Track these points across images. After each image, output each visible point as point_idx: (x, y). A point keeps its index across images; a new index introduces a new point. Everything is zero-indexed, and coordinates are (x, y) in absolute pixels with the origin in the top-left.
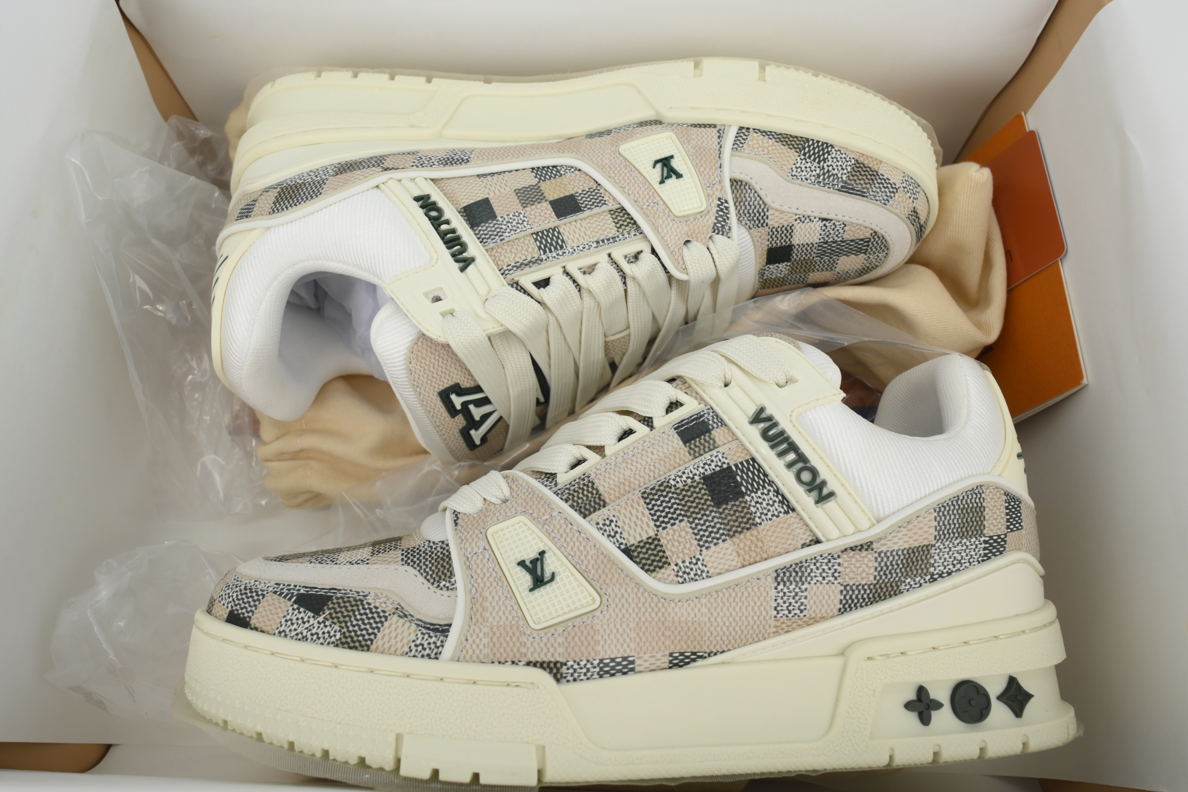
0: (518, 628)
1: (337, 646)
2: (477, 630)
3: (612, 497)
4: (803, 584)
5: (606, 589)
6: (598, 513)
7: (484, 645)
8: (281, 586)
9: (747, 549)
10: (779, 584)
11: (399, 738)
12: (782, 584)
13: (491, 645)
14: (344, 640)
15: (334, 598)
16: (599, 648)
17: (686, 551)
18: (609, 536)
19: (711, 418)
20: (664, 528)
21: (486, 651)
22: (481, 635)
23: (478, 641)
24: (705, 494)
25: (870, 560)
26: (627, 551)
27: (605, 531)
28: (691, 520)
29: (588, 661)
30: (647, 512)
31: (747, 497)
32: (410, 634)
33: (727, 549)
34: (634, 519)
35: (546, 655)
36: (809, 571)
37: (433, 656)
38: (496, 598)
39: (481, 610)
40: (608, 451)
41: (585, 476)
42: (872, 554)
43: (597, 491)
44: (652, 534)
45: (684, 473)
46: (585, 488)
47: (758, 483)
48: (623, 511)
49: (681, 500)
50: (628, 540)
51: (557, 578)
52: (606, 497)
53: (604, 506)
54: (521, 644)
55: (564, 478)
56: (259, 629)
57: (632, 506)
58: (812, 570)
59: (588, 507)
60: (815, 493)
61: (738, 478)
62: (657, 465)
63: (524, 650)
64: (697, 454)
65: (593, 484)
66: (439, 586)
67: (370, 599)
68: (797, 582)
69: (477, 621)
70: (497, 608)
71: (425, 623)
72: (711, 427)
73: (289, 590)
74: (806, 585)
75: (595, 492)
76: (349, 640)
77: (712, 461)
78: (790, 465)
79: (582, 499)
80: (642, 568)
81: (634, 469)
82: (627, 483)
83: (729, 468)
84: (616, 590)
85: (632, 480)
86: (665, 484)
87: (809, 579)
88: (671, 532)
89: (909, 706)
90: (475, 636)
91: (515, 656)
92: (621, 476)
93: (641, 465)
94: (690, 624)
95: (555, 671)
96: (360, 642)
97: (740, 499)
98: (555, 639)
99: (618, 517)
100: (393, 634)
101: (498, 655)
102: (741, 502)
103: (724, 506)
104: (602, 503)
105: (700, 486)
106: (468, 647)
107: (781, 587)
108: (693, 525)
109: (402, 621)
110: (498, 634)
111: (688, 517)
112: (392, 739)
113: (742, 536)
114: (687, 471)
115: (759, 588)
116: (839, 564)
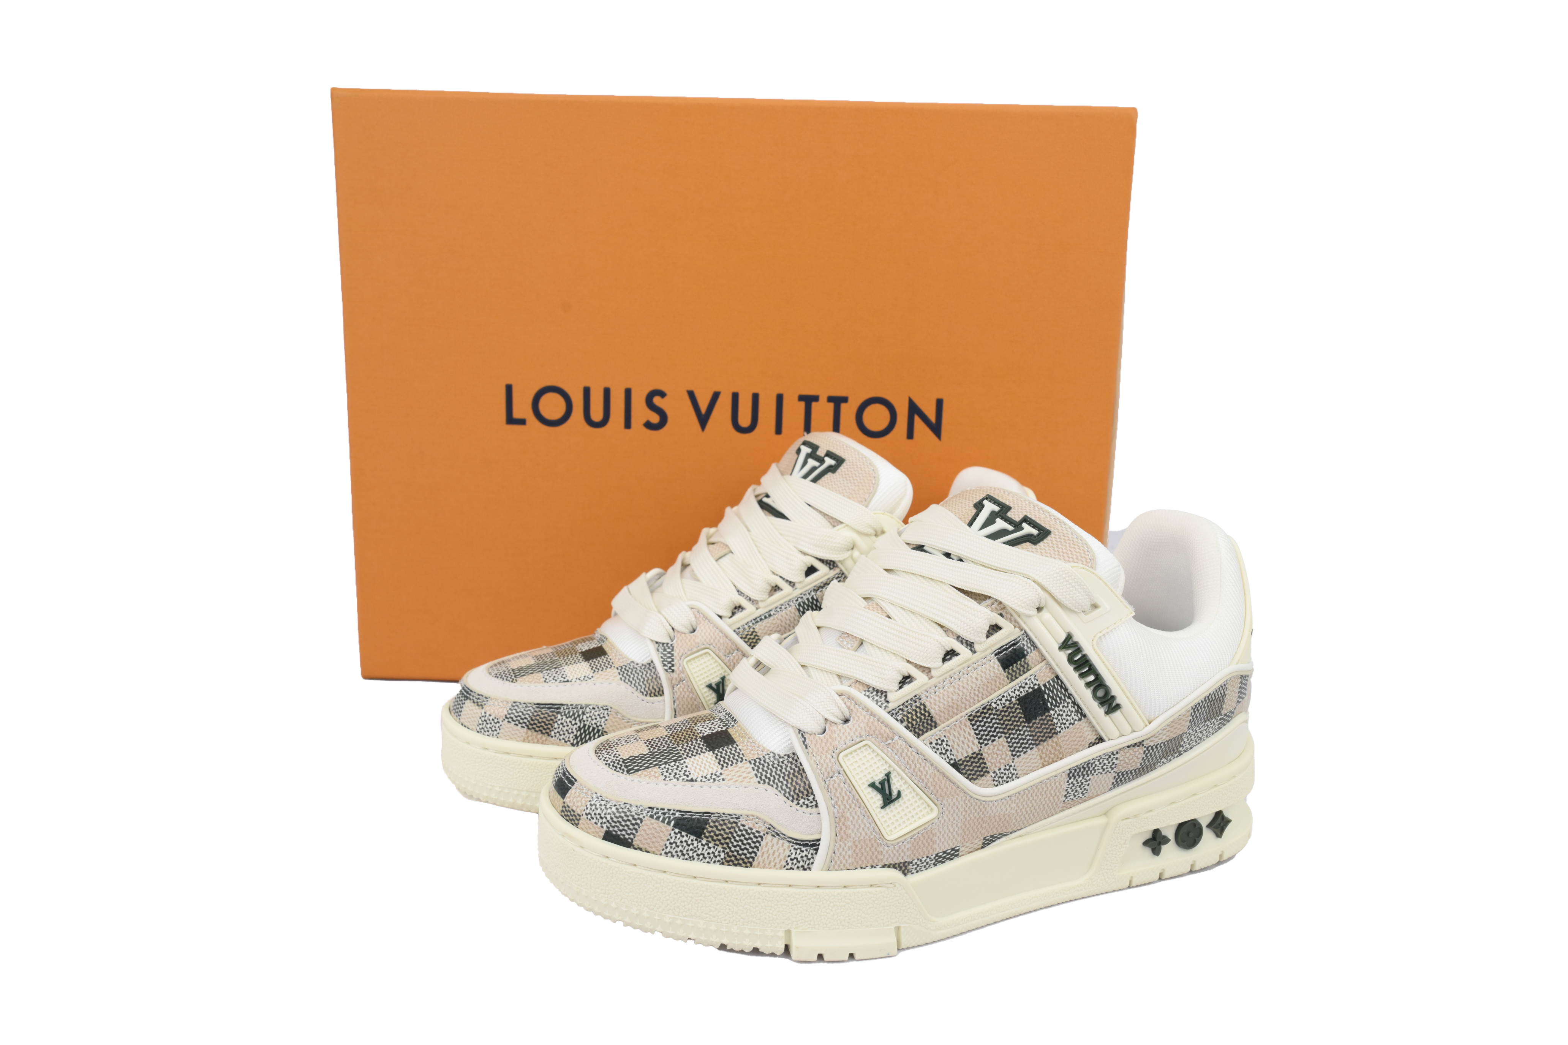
0: (875, 841)
1: (723, 864)
2: (843, 845)
3: (942, 719)
4: (1088, 776)
5: (942, 801)
6: (930, 733)
7: (849, 856)
8: (655, 810)
9: (1048, 752)
10: (1070, 778)
11: (788, 933)
12: (1073, 778)
13: (855, 855)
14: (728, 859)
15: (710, 821)
16: (935, 846)
17: (1002, 761)
18: (941, 753)
19: (1025, 643)
20: (986, 745)
21: (850, 861)
22: (846, 848)
23: (844, 853)
24: (1019, 713)
25: (1139, 752)
26: (955, 766)
27: (938, 749)
28: (1007, 735)
29: (927, 857)
30: (972, 732)
31: (1052, 712)
32: (784, 850)
33: (1033, 755)
34: (962, 738)
35: (898, 859)
36: (1094, 766)
37: (806, 866)
38: (856, 817)
39: (844, 828)
40: (933, 673)
41: (916, 698)
42: (1142, 748)
43: (929, 714)
44: (976, 750)
45: (1003, 696)
46: (918, 710)
47: (1060, 698)
48: (952, 731)
49: (1000, 720)
50: (957, 756)
51: (903, 794)
52: (936, 718)
53: (935, 727)
54: (878, 852)
55: (897, 697)
56: (644, 850)
57: (960, 727)
58: (1096, 765)
59: (921, 728)
60: (1106, 707)
61: (1046, 696)
62: (981, 690)
63: (881, 857)
64: (1013, 678)
65: (925, 706)
66: (798, 803)
67: (743, 821)
68: (1084, 776)
69: (842, 838)
70: (857, 826)
71: (795, 840)
72: (1025, 652)
73: (664, 814)
74: (1090, 776)
75: (927, 714)
76: (733, 858)
77: (1026, 684)
78: (1088, 684)
79: (916, 720)
80: (967, 778)
81: (961, 693)
82: (955, 707)
83: (1040, 688)
84: (950, 800)
85: (960, 703)
86: (988, 707)
87: (1093, 772)
88: (992, 747)
89: (1146, 843)
90: (841, 850)
91: (873, 862)
92: (950, 700)
93: (967, 689)
94: (1002, 817)
95: (903, 868)
96: (742, 859)
97: (1047, 714)
98: (905, 846)
99: (948, 737)
100: (771, 852)
101: (860, 862)
102: (1047, 716)
103: (1034, 721)
104: (933, 724)
105: (1016, 706)
106: (836, 858)
107: (1072, 780)
108: (1009, 740)
109: (776, 839)
110: (859, 846)
111: (1005, 733)
112: (781, 934)
113: (1045, 743)
114: (1005, 695)
115: (1055, 783)
116: (1117, 759)
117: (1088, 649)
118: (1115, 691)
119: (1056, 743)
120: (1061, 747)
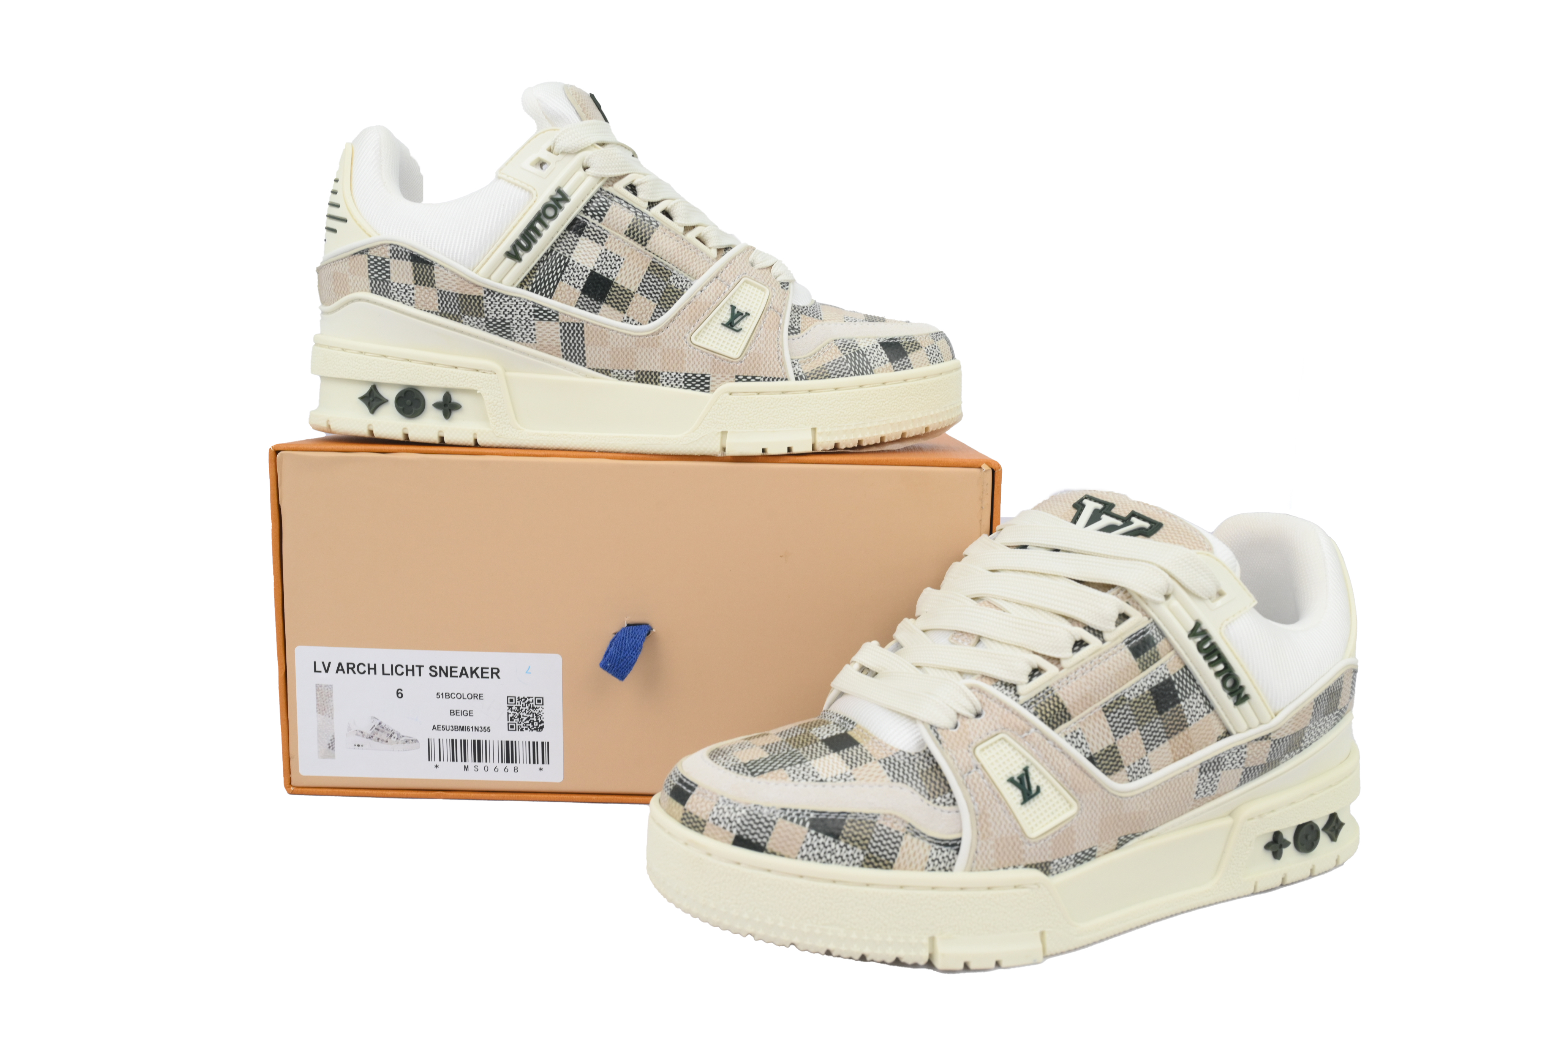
0: (1017, 839)
1: (862, 866)
2: (985, 844)
3: (1076, 710)
4: (1218, 771)
5: (1080, 797)
6: (1064, 726)
7: (992, 856)
8: (788, 812)
9: (1179, 746)
10: (1202, 773)
11: (932, 940)
13: (997, 855)
14: (868, 861)
15: (847, 821)
16: (1075, 845)
17: (1136, 755)
18: (1076, 747)
19: (1154, 632)
20: (1121, 737)
21: (993, 860)
22: (988, 847)
23: (986, 853)
24: (1152, 704)
25: (1267, 747)
26: (1091, 759)
27: (1073, 742)
28: (1141, 727)
29: (1068, 857)
30: (1107, 724)
31: (1182, 704)
32: (925, 851)
33: (1165, 748)
34: (1097, 731)
35: (1040, 858)
37: (947, 868)
38: (997, 814)
39: (985, 826)
40: (1064, 663)
41: (1048, 690)
42: (1269, 741)
43: (1063, 706)
44: (1111, 743)
45: (1136, 686)
46: (1051, 702)
47: (1190, 689)
48: (1087, 724)
49: (1133, 711)
50: (1092, 749)
51: (1042, 790)
52: (1070, 710)
53: (1069, 719)
54: (1021, 851)
55: (1028, 689)
56: (778, 853)
57: (1095, 719)
58: (1225, 759)
59: (1055, 720)
61: (1176, 687)
62: (1114, 680)
63: (1023, 856)
64: (1145, 667)
65: (1058, 698)
66: (935, 802)
67: (880, 820)
68: (1214, 770)
69: (984, 836)
70: (999, 823)
71: (936, 839)
72: (1155, 641)
73: (798, 815)
74: (1220, 772)
75: (1060, 706)
76: (873, 860)
77: (1157, 674)
78: (1218, 674)
79: (1050, 713)
80: (1103, 772)
81: (1094, 684)
82: (1088, 697)
83: (1170, 678)
84: (1088, 796)
85: (1093, 694)
86: (1121, 698)
88: (1126, 740)
89: (1267, 847)
90: (983, 849)
91: (1016, 861)
92: (1083, 691)
93: (1100, 679)
94: (1137, 814)
95: (1045, 869)
96: (883, 861)
97: (1177, 705)
98: (1047, 845)
99: (1084, 730)
100: (911, 852)
101: (1002, 862)
102: (1178, 708)
103: (1165, 713)
104: (1067, 716)
105: (1149, 697)
106: (979, 858)
107: (1203, 775)
108: (1143, 732)
109: (916, 839)
110: (1001, 845)
111: (1139, 725)
112: (926, 941)
113: (1177, 737)
114: (1138, 685)
115: (1187, 779)
116: (1245, 753)
117: (1217, 638)
118: (1244, 681)
119: (1187, 736)
120: (1191, 741)
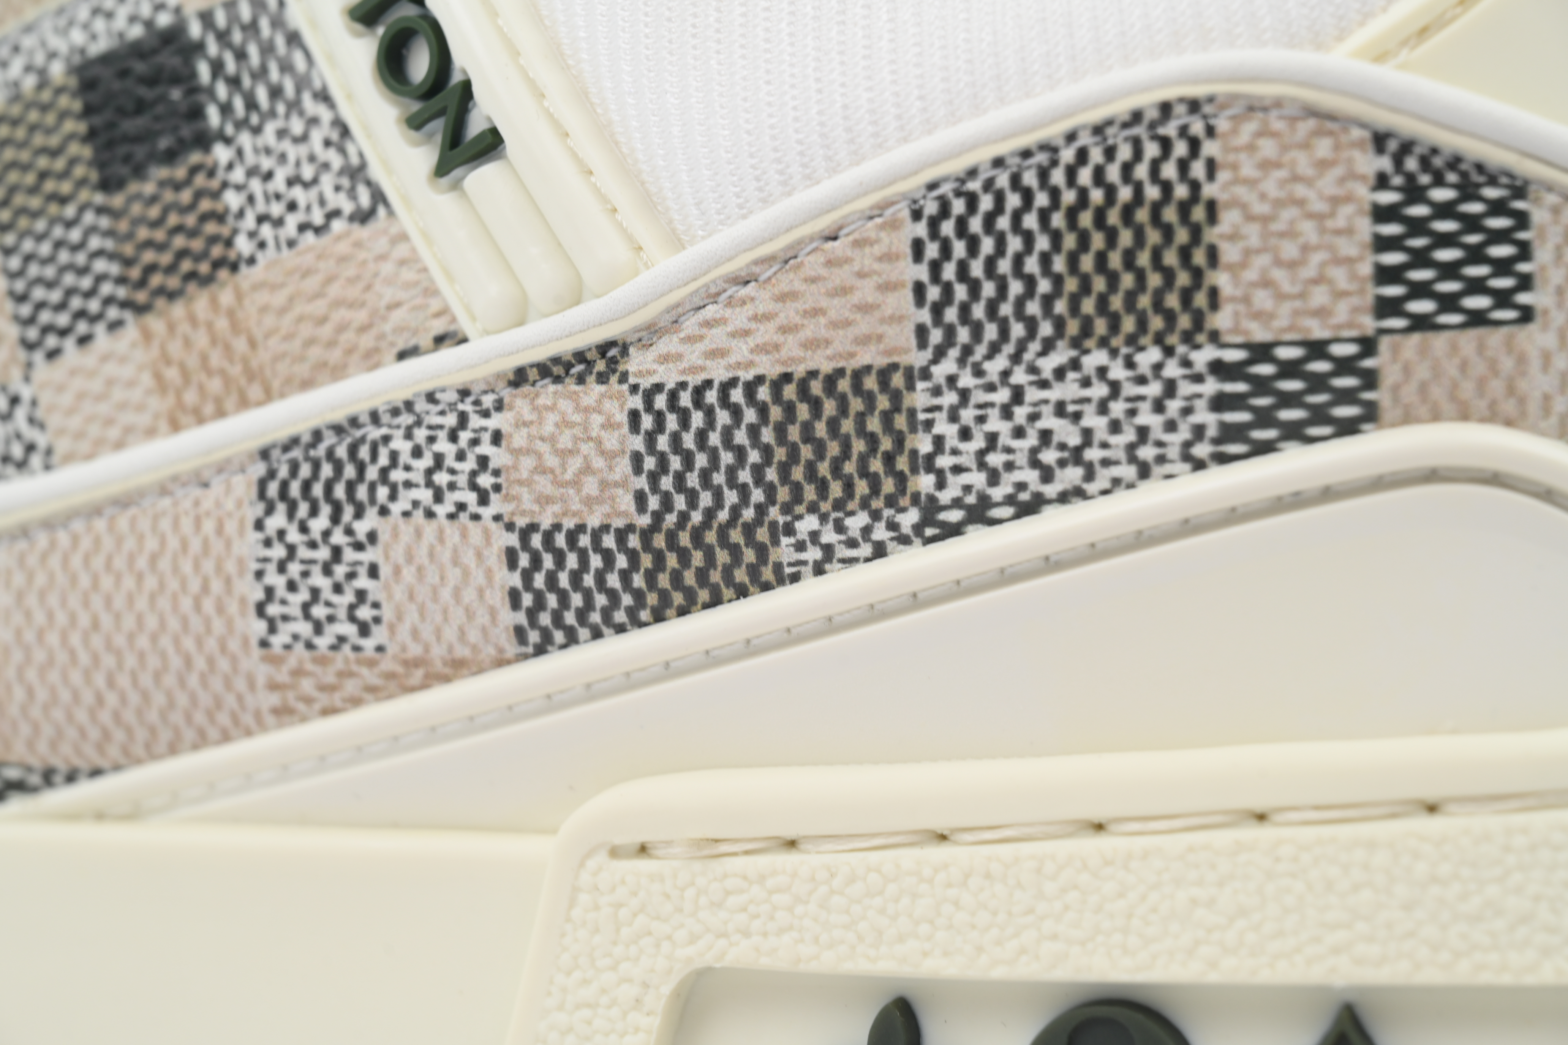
4: (359, 514)
9: (193, 362)
10: (270, 510)
12: (281, 508)
24: (71, 137)
25: (609, 425)
31: (221, 153)
33: (122, 357)
36: (383, 460)
42: (620, 396)
45: (16, 49)
58: (394, 456)
61: (204, 71)
68: (338, 505)
74: (372, 519)
83: (180, 28)
87: (382, 492)
97: (195, 157)
102: (194, 170)
103: (133, 187)
105: (64, 101)
107: (277, 521)
108: (14, 263)
113: (178, 310)
114: (28, 42)
115: (198, 523)
116: (497, 438)
119: (231, 314)
120: (253, 344)
